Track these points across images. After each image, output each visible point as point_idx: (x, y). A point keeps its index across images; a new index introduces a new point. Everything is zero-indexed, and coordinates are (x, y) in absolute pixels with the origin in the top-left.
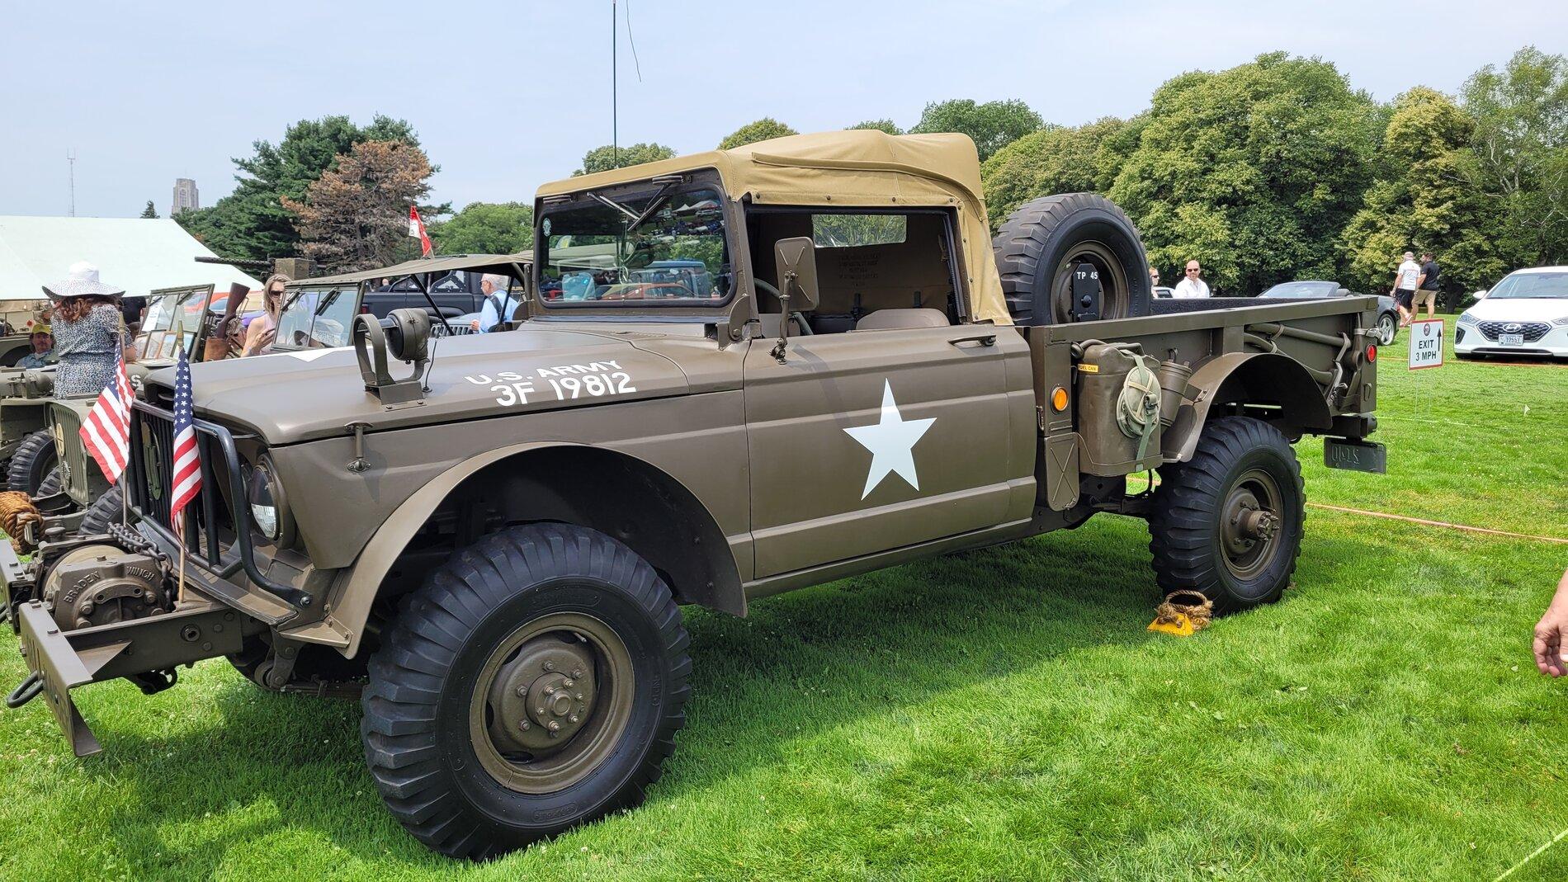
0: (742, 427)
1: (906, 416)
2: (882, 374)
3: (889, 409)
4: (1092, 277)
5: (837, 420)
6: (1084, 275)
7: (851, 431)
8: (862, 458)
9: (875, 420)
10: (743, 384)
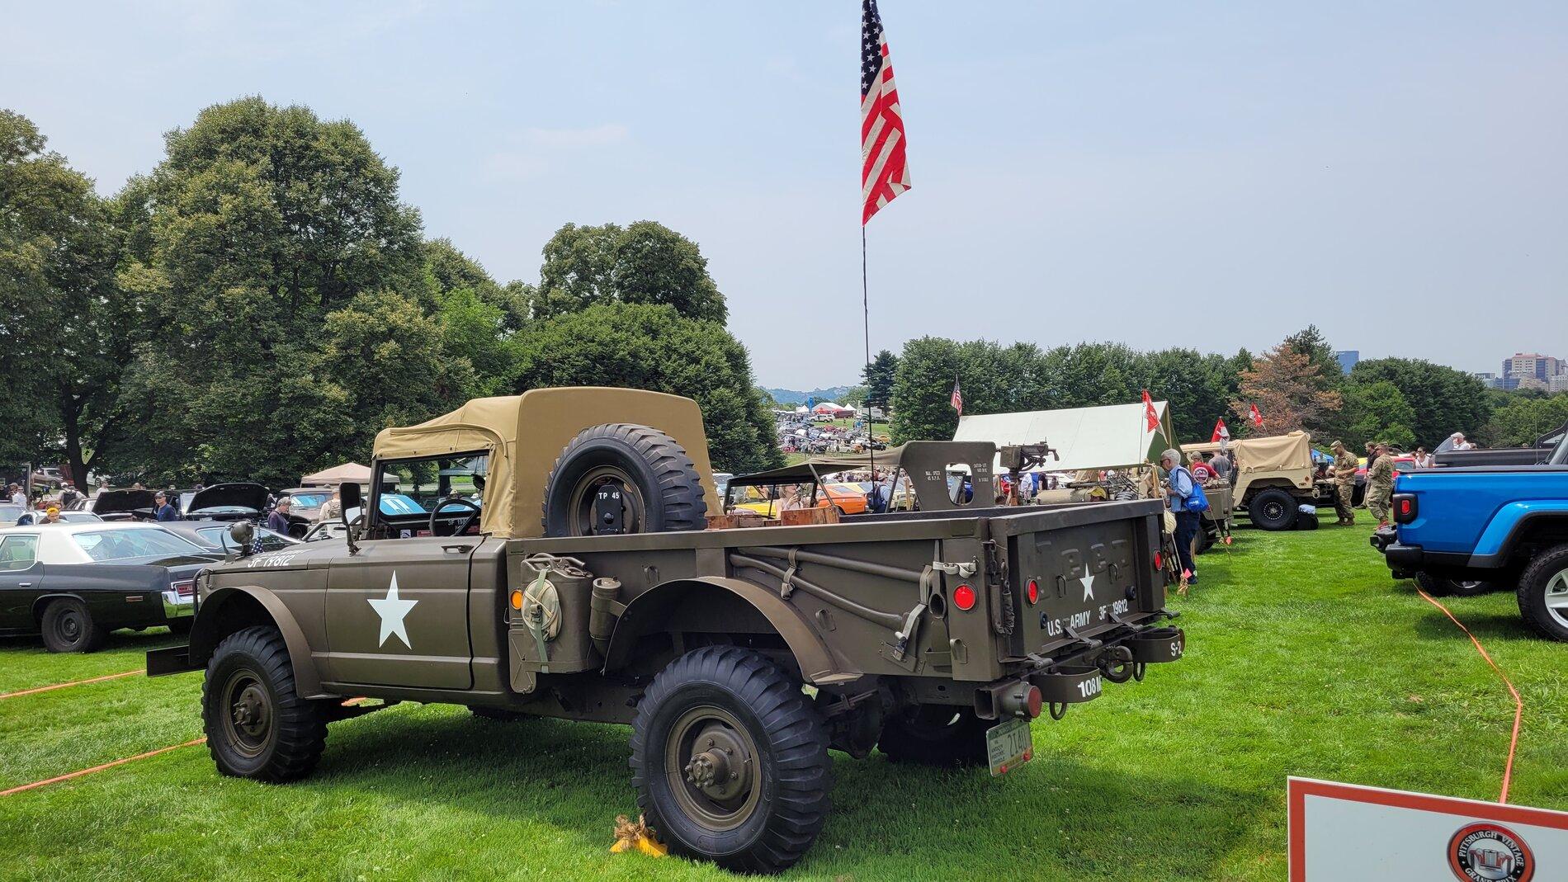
0: (324, 591)
1: (402, 597)
2: (392, 567)
3: (393, 590)
4: (614, 496)
5: (366, 593)
6: (605, 495)
7: (372, 602)
8: (376, 620)
9: (383, 596)
10: (330, 566)
